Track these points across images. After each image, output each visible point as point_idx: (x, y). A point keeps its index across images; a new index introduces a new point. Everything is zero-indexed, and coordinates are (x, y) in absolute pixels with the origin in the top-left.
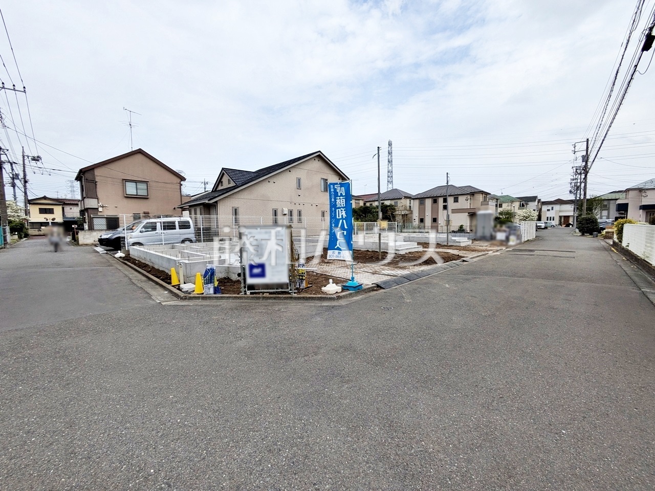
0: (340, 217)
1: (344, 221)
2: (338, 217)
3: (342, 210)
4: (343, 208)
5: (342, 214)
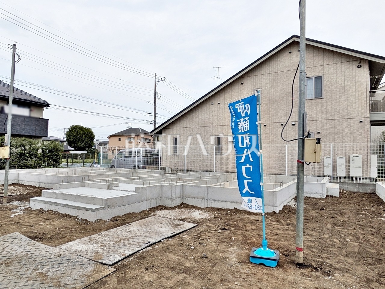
2: (241, 146)
5: (246, 141)
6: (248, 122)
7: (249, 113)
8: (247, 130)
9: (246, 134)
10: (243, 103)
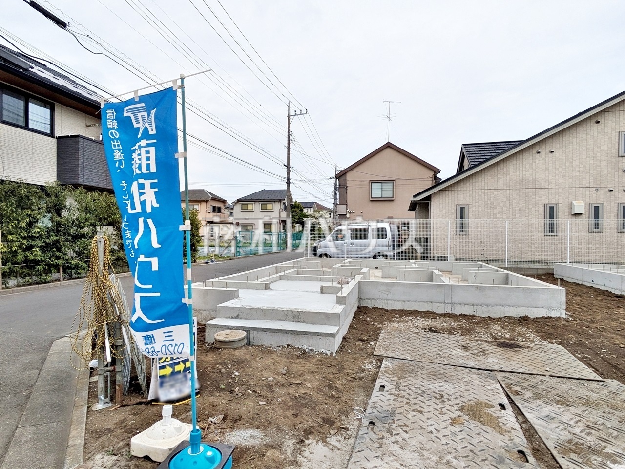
0: (138, 209)
1: (150, 221)
3: (141, 187)
4: (147, 177)
5: (142, 198)
6: (152, 150)
7: (152, 131)
8: (144, 170)
9: (141, 181)
10: (143, 104)
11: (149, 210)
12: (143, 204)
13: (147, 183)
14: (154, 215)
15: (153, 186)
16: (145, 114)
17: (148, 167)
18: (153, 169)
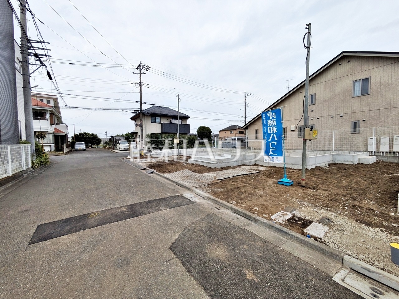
1: (275, 135)
2: (269, 132)
5: (273, 130)
6: (275, 121)
7: (275, 117)
8: (273, 125)
9: (273, 127)
10: (272, 112)
11: (275, 132)
12: (273, 131)
13: (274, 127)
14: (276, 133)
15: (275, 128)
16: (272, 114)
17: (274, 124)
18: (275, 125)
